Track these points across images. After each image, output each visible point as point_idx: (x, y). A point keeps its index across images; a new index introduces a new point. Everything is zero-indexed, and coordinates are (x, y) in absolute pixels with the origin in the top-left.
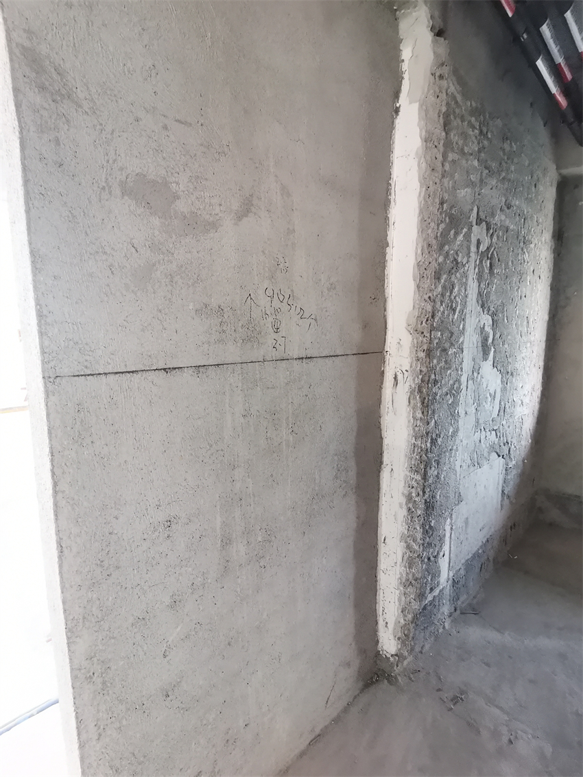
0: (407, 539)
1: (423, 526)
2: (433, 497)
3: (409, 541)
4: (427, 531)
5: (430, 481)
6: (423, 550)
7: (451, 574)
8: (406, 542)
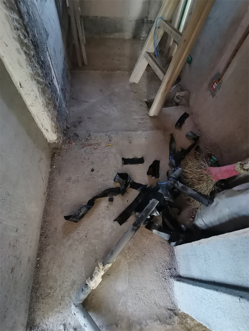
0: (35, 76)
1: (38, 63)
2: (34, 36)
3: (36, 78)
4: (42, 65)
5: (27, 20)
6: (46, 80)
7: (60, 87)
8: (35, 80)
